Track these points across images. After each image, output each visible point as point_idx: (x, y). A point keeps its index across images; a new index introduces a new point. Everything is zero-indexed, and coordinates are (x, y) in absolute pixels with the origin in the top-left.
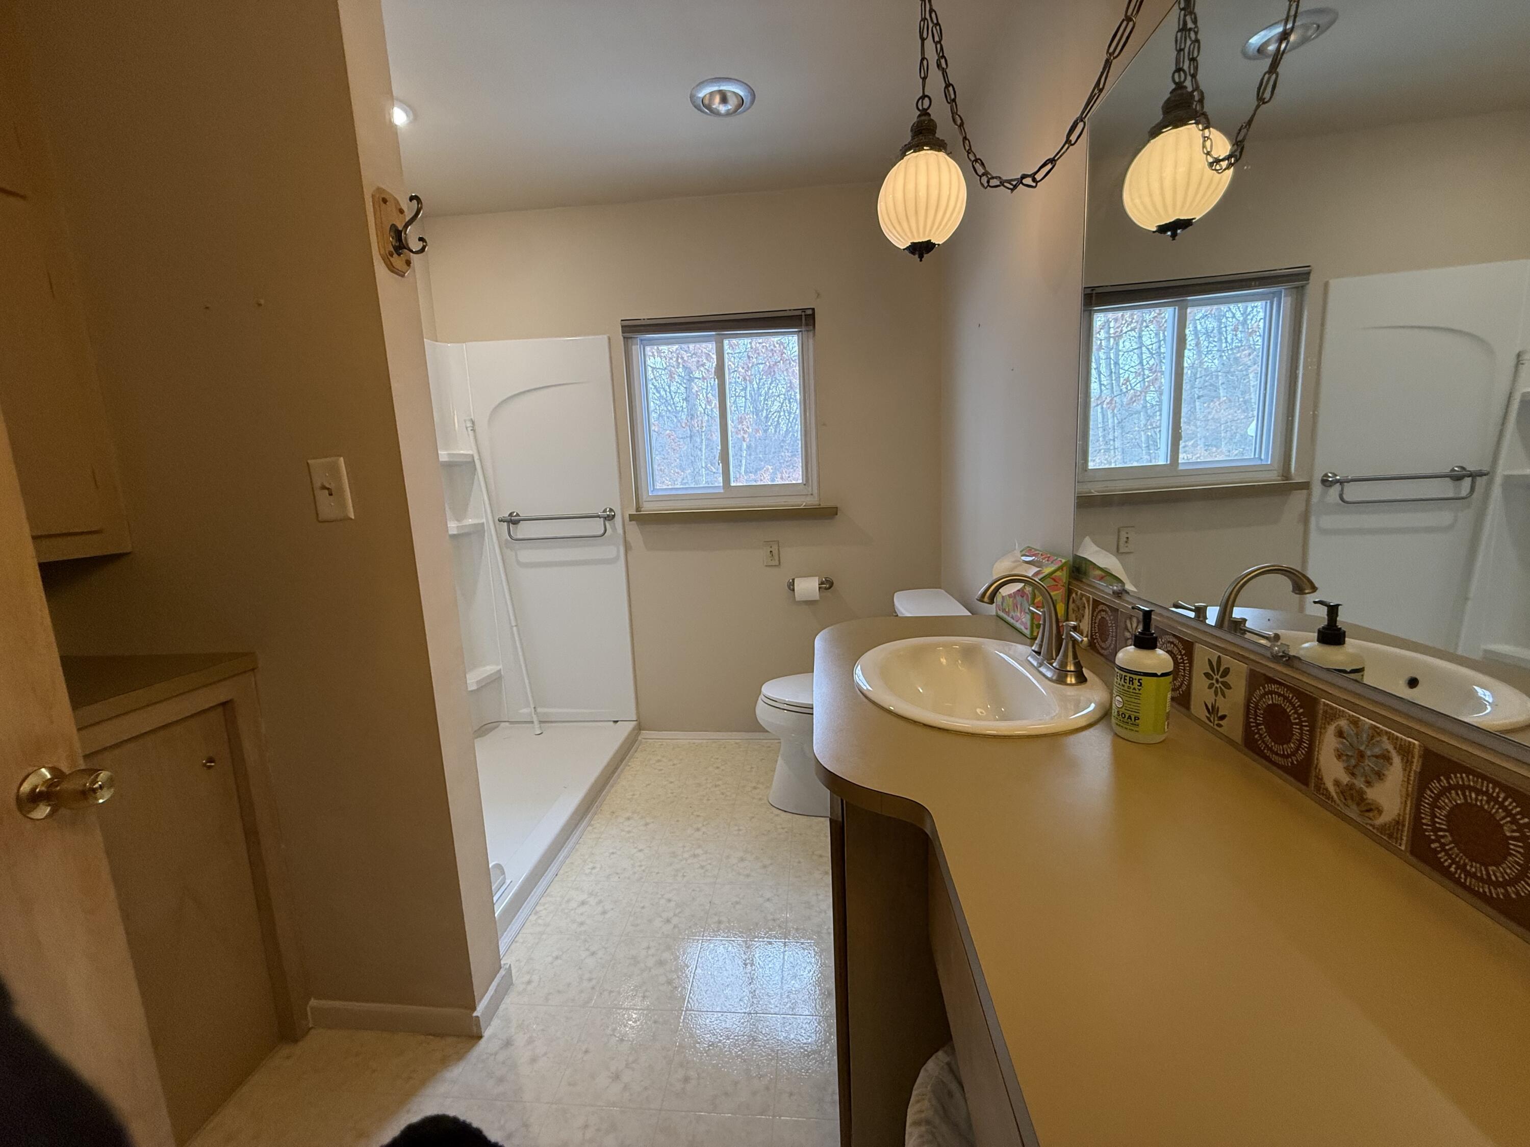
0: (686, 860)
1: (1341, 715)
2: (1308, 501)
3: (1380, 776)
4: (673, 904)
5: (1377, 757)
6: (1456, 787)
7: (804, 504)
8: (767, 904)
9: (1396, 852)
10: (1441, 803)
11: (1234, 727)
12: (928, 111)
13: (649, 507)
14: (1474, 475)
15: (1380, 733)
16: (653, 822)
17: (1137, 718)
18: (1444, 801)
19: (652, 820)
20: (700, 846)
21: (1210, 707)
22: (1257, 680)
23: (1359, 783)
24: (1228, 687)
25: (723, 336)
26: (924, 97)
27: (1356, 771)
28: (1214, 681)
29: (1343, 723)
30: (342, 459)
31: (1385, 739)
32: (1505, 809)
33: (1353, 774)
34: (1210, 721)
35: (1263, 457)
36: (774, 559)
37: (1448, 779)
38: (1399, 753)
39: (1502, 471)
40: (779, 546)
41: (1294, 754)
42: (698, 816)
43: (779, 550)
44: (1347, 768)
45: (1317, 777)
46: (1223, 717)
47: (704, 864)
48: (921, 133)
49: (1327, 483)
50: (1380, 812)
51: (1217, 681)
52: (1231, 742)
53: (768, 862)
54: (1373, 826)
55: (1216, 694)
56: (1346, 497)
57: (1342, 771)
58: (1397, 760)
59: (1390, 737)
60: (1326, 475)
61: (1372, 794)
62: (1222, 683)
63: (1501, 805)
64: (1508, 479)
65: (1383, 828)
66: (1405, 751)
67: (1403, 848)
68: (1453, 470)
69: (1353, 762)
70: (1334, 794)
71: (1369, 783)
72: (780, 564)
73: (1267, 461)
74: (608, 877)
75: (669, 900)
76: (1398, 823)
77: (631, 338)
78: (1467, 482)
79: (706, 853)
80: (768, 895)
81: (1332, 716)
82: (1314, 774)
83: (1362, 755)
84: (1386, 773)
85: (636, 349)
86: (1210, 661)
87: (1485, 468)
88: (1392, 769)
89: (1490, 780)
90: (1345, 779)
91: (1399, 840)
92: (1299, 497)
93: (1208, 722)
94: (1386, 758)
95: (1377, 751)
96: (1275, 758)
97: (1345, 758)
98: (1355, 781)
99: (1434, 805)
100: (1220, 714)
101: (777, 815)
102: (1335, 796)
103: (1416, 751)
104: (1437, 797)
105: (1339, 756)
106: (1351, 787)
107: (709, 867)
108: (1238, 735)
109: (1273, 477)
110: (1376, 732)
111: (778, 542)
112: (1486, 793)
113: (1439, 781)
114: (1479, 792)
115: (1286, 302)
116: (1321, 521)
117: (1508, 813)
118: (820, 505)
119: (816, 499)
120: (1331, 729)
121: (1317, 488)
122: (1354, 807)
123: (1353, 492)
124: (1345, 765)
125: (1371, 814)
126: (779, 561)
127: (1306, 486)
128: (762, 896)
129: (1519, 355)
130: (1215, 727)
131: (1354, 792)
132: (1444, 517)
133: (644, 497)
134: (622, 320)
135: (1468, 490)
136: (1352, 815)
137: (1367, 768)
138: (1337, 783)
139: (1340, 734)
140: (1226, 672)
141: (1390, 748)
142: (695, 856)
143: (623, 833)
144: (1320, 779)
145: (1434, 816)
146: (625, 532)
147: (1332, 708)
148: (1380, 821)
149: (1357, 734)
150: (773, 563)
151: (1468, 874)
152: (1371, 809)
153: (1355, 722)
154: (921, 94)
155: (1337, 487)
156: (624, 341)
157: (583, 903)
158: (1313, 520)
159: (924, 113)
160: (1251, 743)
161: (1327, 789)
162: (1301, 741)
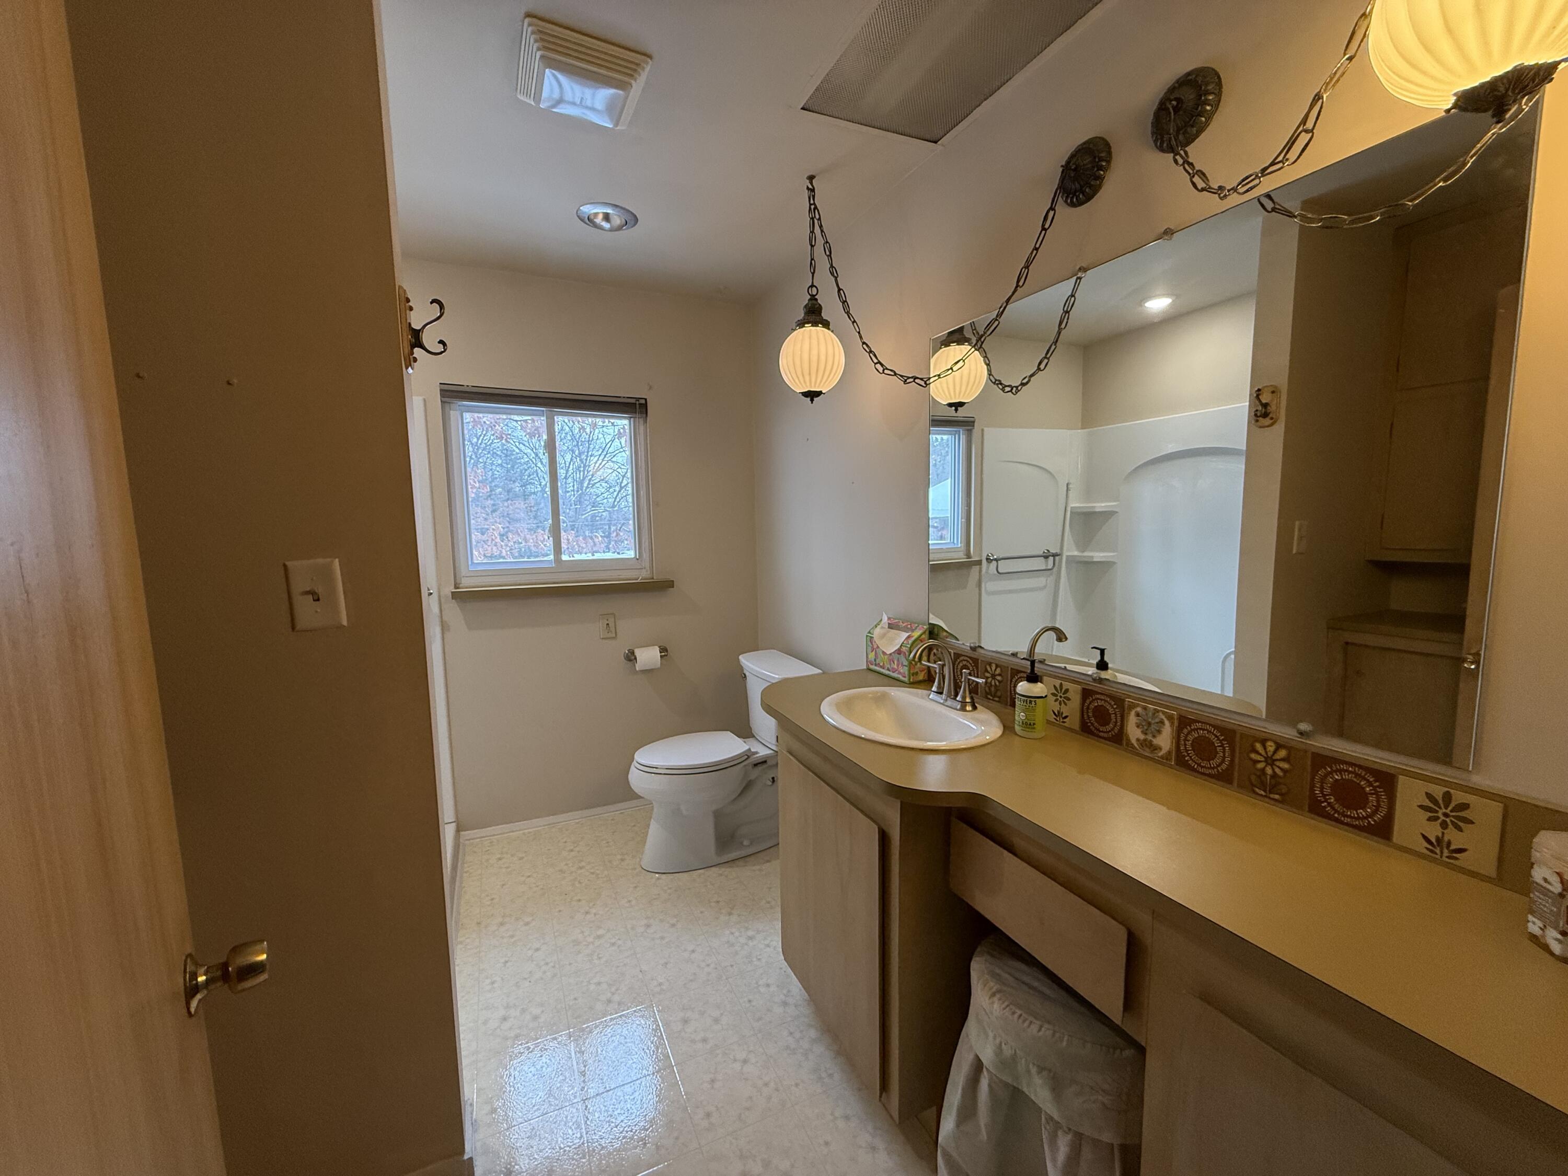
0: (593, 943)
1: (1138, 705)
2: (980, 571)
3: (1159, 732)
4: (604, 986)
5: (1157, 723)
6: (1194, 730)
7: (640, 578)
8: (693, 956)
9: (1171, 767)
10: (1188, 738)
11: (1074, 721)
12: (816, 297)
13: (468, 583)
14: (1054, 555)
15: (1158, 711)
16: (533, 920)
17: (1034, 724)
18: (1190, 738)
19: (531, 918)
20: (599, 927)
21: (1057, 713)
22: (1086, 693)
23: (1150, 737)
24: (1069, 699)
25: (554, 413)
26: (812, 286)
27: (1147, 732)
28: (1059, 697)
29: (1139, 709)
30: (337, 560)
31: (1161, 714)
32: (1215, 735)
33: (1146, 734)
34: (1057, 720)
35: (955, 542)
36: (611, 633)
37: (1190, 726)
38: (1168, 719)
39: (1066, 553)
40: (615, 618)
41: (1113, 729)
42: (579, 900)
43: (615, 622)
44: (1142, 732)
45: (1127, 739)
46: (1066, 717)
47: (613, 941)
48: (813, 313)
49: (989, 561)
50: (1161, 749)
51: (1061, 697)
52: (1071, 730)
53: (674, 921)
54: (1158, 757)
55: (1060, 704)
56: (1000, 571)
57: (1140, 733)
58: (1167, 722)
59: (1164, 713)
60: (988, 555)
61: (1156, 741)
62: (1064, 698)
63: (1213, 733)
64: (1067, 556)
65: (1162, 757)
66: (1170, 718)
67: (1173, 763)
68: (1044, 552)
69: (1146, 727)
70: (1136, 745)
71: (1154, 736)
72: (616, 635)
73: (958, 545)
74: (517, 985)
75: (599, 984)
76: (1169, 752)
77: (449, 403)
78: (1051, 558)
79: (608, 931)
80: (691, 948)
81: (1132, 706)
82: (1125, 738)
83: (1149, 724)
84: (1162, 729)
85: (454, 414)
86: (1055, 686)
87: (1058, 551)
88: (1165, 727)
89: (1208, 724)
90: (1142, 737)
91: (1170, 760)
92: (975, 569)
93: (1055, 721)
94: (1162, 722)
95: (1157, 720)
96: (1101, 734)
97: (1141, 726)
98: (1147, 737)
99: (1185, 740)
100: (1063, 716)
101: (658, 879)
102: (1137, 747)
103: (1176, 717)
104: (1187, 735)
105: (1138, 727)
106: (1145, 740)
107: (620, 942)
108: (1077, 726)
109: (960, 557)
110: (1157, 711)
111: (615, 615)
112: (1207, 730)
113: (1187, 728)
114: (1204, 730)
115: (963, 438)
116: (988, 586)
117: (1216, 736)
118: (653, 578)
119: (649, 573)
120: (1133, 713)
121: (984, 562)
122: (1147, 750)
123: (1004, 566)
124: (1142, 730)
125: (1156, 751)
126: (616, 633)
127: (979, 563)
128: (685, 950)
129: (1068, 485)
130: (1061, 724)
131: (1147, 743)
132: (1041, 581)
133: (463, 571)
134: (440, 384)
135: (1052, 565)
136: (1147, 754)
137: (1153, 730)
138: (1138, 740)
139: (1138, 715)
140: (1067, 691)
141: (1163, 717)
142: (599, 937)
143: (505, 940)
144: (1128, 740)
145: (1185, 745)
146: (441, 611)
147: (1132, 703)
148: (1160, 754)
149: (1147, 714)
150: (610, 635)
151: (1202, 767)
152: (1157, 748)
153: (1145, 708)
154: (810, 284)
155: (994, 562)
156: (442, 405)
157: (505, 1019)
158: (983, 585)
159: (813, 298)
160: (1086, 729)
161: (1132, 744)
162: (1116, 722)
